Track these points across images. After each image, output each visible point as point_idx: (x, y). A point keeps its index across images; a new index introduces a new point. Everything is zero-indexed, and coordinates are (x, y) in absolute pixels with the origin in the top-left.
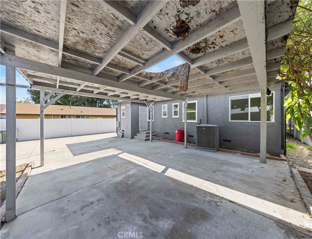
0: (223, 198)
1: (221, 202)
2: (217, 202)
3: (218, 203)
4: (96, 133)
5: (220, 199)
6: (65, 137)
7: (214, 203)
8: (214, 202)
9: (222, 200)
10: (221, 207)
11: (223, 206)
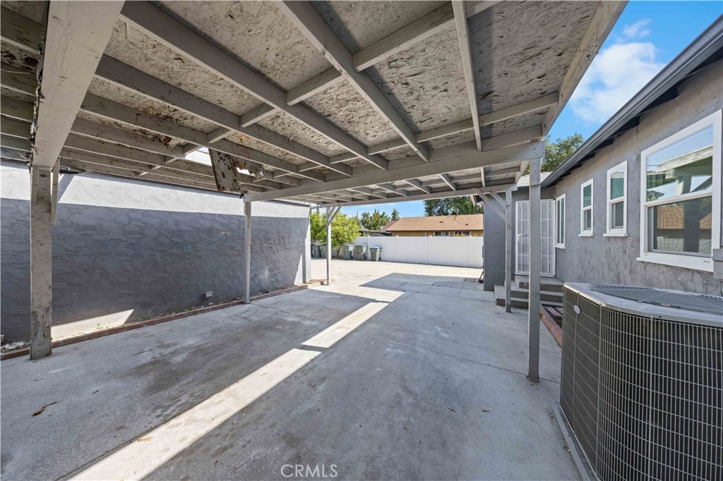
0: (165, 422)
1: (158, 416)
2: (166, 410)
3: (161, 410)
4: (467, 265)
5: (167, 415)
6: (420, 264)
7: (166, 404)
8: (170, 406)
9: (161, 418)
10: (148, 412)
11: (149, 415)
